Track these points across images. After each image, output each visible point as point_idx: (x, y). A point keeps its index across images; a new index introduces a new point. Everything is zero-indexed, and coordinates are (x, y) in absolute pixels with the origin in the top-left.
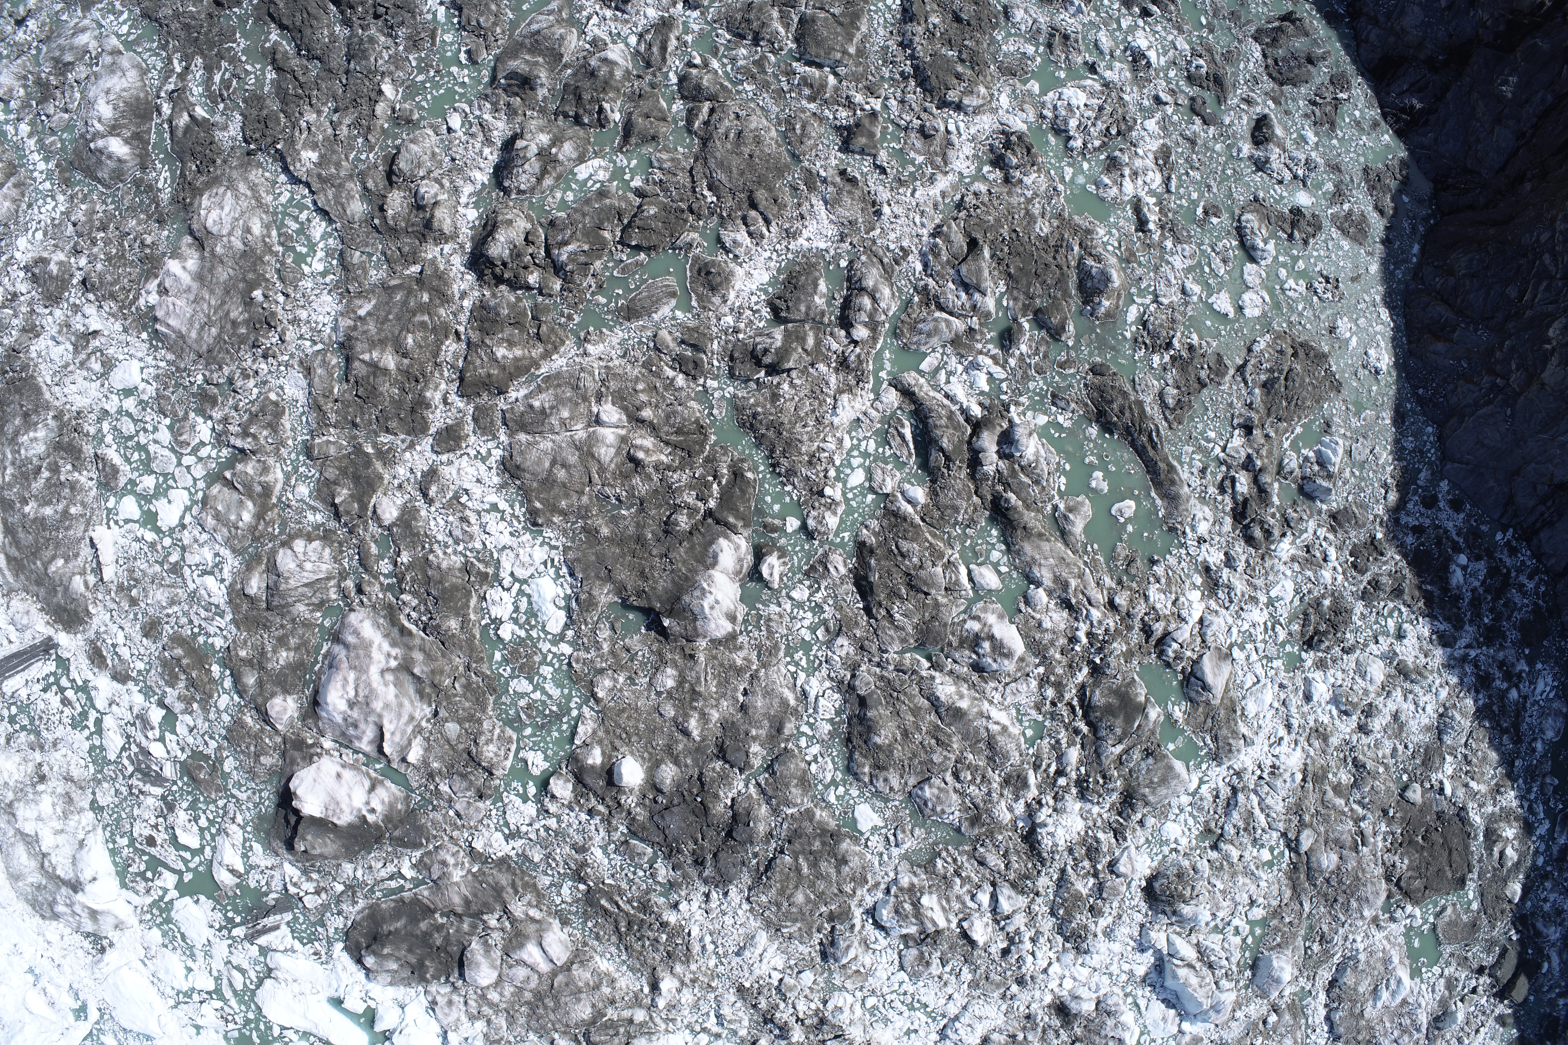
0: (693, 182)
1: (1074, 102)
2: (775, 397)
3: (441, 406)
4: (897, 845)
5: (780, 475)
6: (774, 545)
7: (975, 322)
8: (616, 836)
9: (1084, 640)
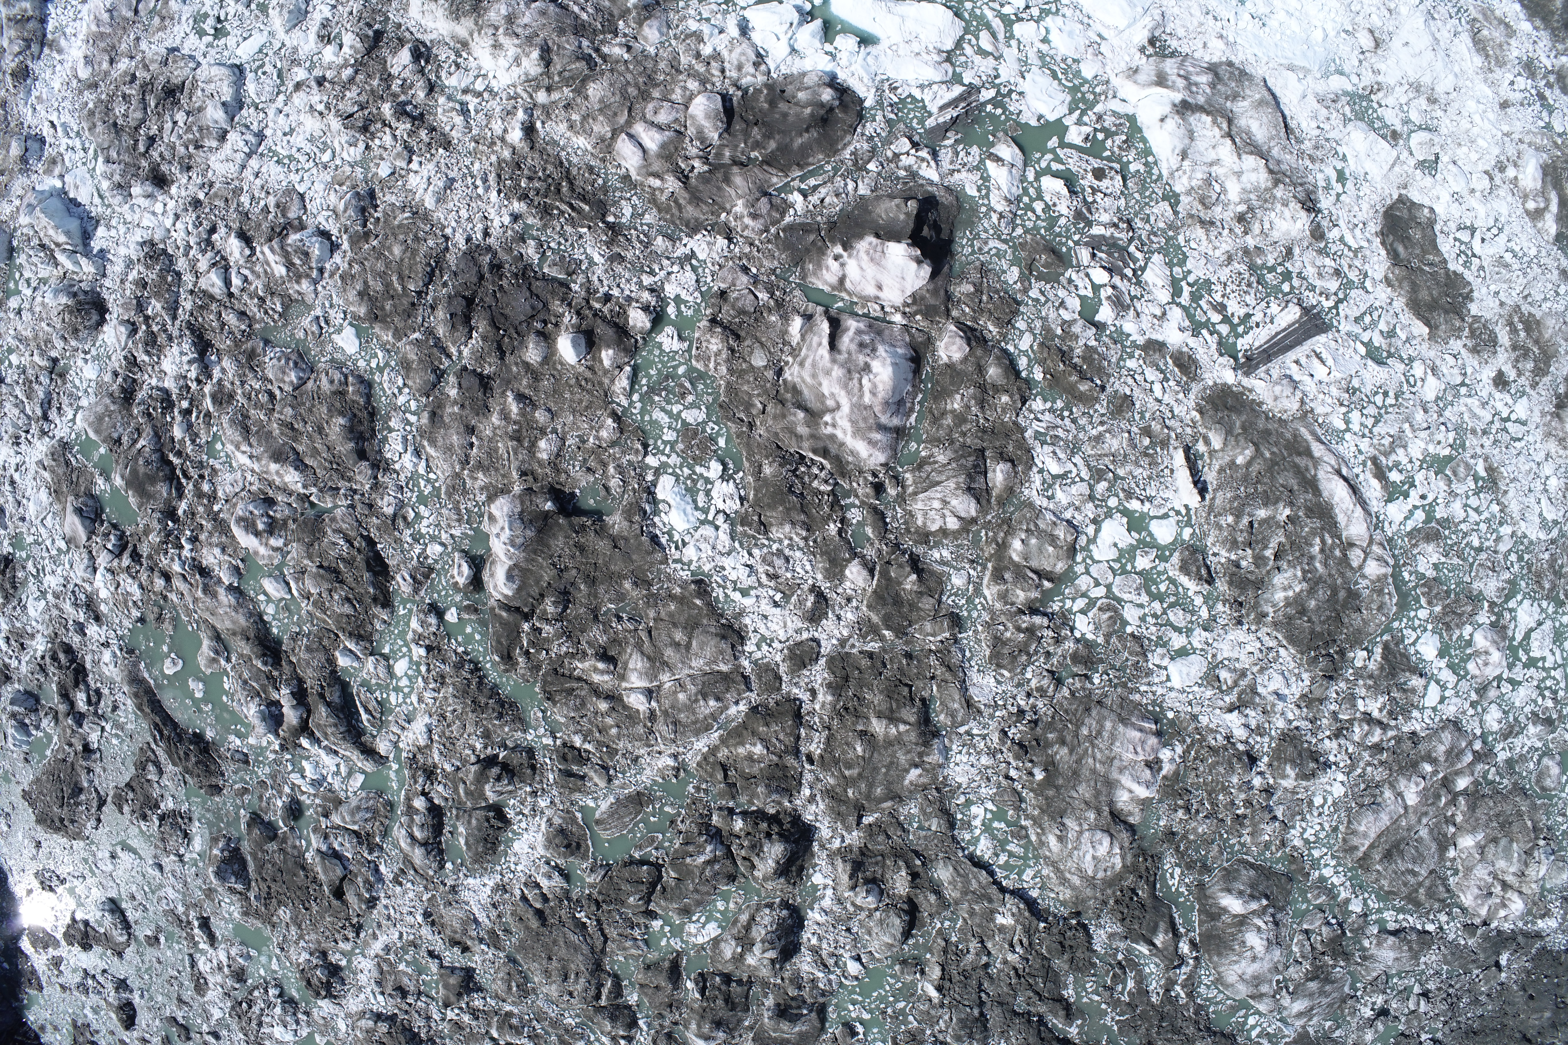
0: (602, 930)
1: (282, 1029)
2: (487, 735)
3: (817, 686)
4: (318, 318)
5: (471, 661)
6: (465, 594)
7: (324, 824)
8: (581, 279)
9: (183, 541)
